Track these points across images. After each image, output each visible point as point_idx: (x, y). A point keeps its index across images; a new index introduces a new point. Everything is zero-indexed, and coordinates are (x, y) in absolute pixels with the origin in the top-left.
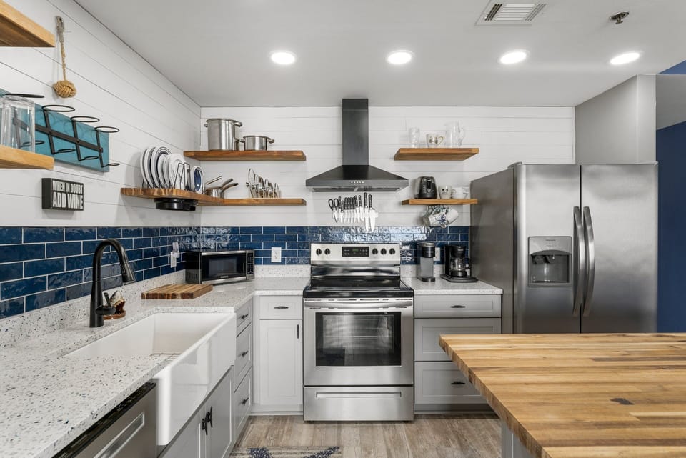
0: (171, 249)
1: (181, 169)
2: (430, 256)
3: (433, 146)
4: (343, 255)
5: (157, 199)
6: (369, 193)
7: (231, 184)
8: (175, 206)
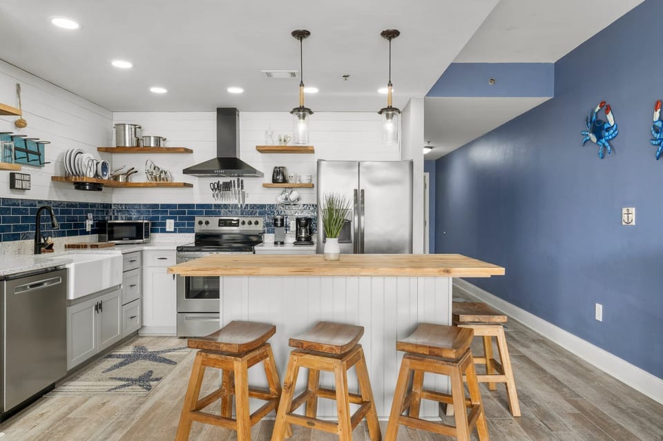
0: (87, 218)
1: (90, 163)
2: (279, 225)
3: (283, 144)
4: (219, 226)
5: (75, 183)
6: (241, 178)
7: (132, 172)
8: (87, 187)
